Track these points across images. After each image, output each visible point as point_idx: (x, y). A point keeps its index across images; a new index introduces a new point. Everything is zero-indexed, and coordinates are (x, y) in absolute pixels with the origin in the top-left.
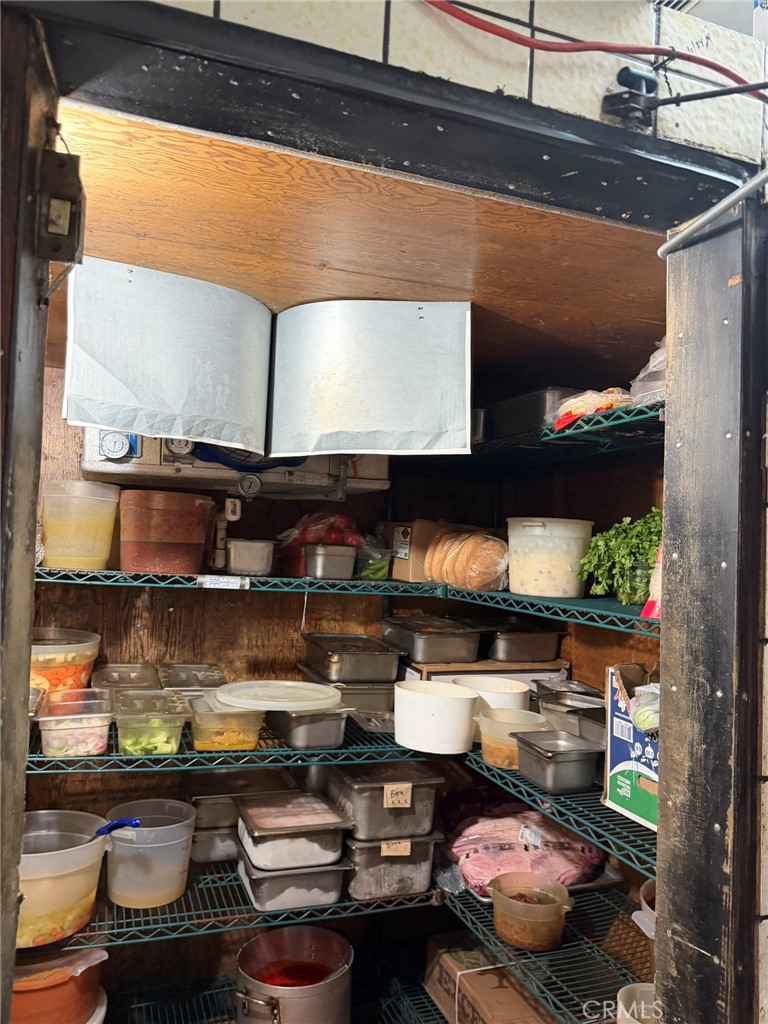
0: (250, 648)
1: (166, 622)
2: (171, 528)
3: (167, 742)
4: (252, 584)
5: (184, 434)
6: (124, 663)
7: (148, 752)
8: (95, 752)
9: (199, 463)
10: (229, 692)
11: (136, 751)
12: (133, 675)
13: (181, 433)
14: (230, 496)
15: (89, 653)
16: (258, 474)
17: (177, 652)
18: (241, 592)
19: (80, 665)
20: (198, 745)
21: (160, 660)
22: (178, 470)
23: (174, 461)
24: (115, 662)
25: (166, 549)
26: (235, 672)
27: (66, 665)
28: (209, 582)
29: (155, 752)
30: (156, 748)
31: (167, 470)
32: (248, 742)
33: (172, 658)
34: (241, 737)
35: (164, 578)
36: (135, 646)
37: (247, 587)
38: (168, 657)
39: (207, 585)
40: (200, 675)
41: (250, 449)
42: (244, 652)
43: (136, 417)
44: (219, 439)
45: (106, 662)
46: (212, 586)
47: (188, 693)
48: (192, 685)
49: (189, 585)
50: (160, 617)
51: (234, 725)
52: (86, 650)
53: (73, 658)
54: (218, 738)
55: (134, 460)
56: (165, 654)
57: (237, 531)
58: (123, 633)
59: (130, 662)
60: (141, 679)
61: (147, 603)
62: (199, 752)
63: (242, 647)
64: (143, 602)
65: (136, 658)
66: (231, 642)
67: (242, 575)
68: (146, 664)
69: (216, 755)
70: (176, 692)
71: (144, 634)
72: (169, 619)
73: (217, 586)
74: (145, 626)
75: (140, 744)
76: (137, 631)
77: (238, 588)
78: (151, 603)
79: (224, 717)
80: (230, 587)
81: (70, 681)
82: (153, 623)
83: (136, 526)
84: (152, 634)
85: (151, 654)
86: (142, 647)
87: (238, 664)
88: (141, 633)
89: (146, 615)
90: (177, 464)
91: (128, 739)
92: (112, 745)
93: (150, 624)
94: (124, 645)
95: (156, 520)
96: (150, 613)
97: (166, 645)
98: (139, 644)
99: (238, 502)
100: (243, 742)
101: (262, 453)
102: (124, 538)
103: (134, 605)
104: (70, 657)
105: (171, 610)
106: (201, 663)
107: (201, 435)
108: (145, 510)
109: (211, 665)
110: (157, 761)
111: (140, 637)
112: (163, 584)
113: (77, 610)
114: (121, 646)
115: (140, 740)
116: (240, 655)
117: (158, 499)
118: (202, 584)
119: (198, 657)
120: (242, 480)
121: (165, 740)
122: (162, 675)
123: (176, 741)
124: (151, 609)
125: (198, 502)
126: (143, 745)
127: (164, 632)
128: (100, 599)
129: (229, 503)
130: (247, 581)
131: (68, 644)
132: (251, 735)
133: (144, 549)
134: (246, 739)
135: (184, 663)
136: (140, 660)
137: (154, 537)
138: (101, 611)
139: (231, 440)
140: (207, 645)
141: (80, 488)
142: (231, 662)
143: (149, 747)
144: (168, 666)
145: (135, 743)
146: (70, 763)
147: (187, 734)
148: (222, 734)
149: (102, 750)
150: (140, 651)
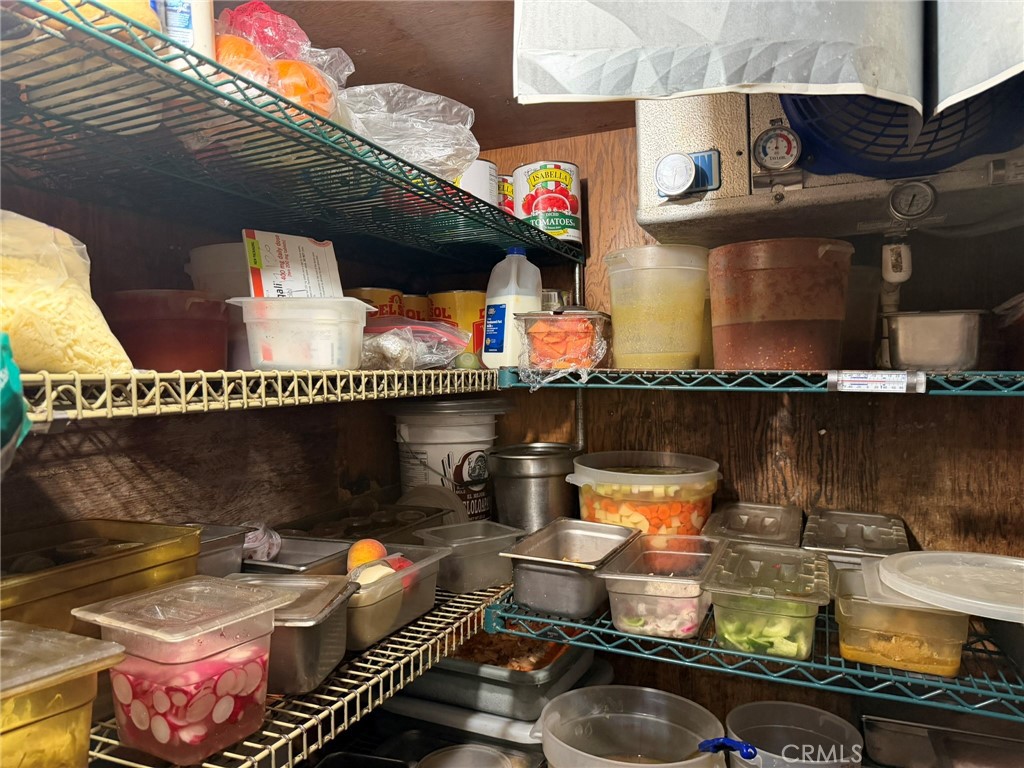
0: (956, 493)
1: (817, 450)
2: (779, 297)
3: (791, 638)
4: (930, 384)
5: (730, 82)
6: (761, 502)
7: (760, 648)
8: (681, 634)
10: (902, 569)
11: (741, 643)
12: (769, 521)
13: (723, 79)
14: (890, 241)
15: (699, 487)
16: (928, 178)
17: (836, 494)
18: (909, 398)
19: (688, 502)
20: (848, 650)
21: (813, 502)
22: (780, 198)
23: (771, 184)
24: (749, 500)
25: (779, 330)
26: (933, 530)
27: (666, 500)
28: (849, 381)
29: (769, 651)
30: (772, 644)
31: (762, 200)
32: (939, 662)
33: (829, 500)
34: (926, 651)
35: (772, 378)
36: (775, 481)
37: (922, 389)
38: (823, 499)
39: (846, 387)
40: (868, 530)
41: (881, 94)
42: (946, 501)
45: (738, 500)
46: (855, 389)
47: (841, 557)
48: (847, 546)
49: (814, 388)
50: (806, 442)
51: (911, 628)
52: (698, 483)
53: (676, 492)
54: (881, 645)
55: (709, 195)
56: (818, 495)
58: (757, 463)
59: (769, 503)
60: (778, 528)
61: (787, 421)
62: (851, 664)
63: (942, 492)
64: (782, 421)
65: (777, 497)
66: (924, 483)
67: (913, 369)
68: (791, 507)
69: (875, 674)
70: (819, 554)
71: (786, 465)
72: (821, 445)
73: (863, 389)
74: (786, 455)
75: (750, 632)
76: (776, 461)
77: (904, 391)
78: (793, 423)
79: (894, 612)
80: (889, 389)
81: (676, 523)
82: (798, 449)
83: (727, 299)
84: (797, 466)
85: (799, 493)
86: (784, 483)
87: (937, 519)
88: (782, 463)
89: (786, 438)
90: (778, 189)
91: (731, 622)
92: (706, 628)
93: (793, 452)
94: (760, 478)
95: (759, 286)
96: (792, 437)
97: (819, 482)
98: (780, 478)
99: (904, 250)
100: (930, 660)
102: (717, 321)
103: (769, 426)
104: (672, 490)
105: (823, 432)
106: (873, 512)
108: (739, 274)
109: (889, 517)
110: (774, 667)
111: (780, 470)
112: (770, 388)
113: (695, 430)
114: (756, 480)
115: (749, 626)
116: (940, 504)
117: (760, 254)
118: (835, 385)
119: (869, 502)
120: (895, 194)
121: (786, 633)
122: (806, 527)
123: (806, 637)
124: (793, 430)
125: (822, 251)
126: (751, 636)
127: (815, 464)
128: (723, 416)
129: (888, 254)
130: (921, 378)
131: (683, 473)
132: (947, 650)
133: (743, 334)
134: (936, 656)
135: (848, 509)
136: (784, 501)
137: (756, 315)
138: (725, 433)
140: (882, 485)
141: (651, 256)
142: (925, 515)
143: (761, 641)
144: (822, 513)
145: (741, 631)
146: (647, 645)
147: (826, 629)
148: (888, 639)
149: (691, 633)
150: (782, 488)
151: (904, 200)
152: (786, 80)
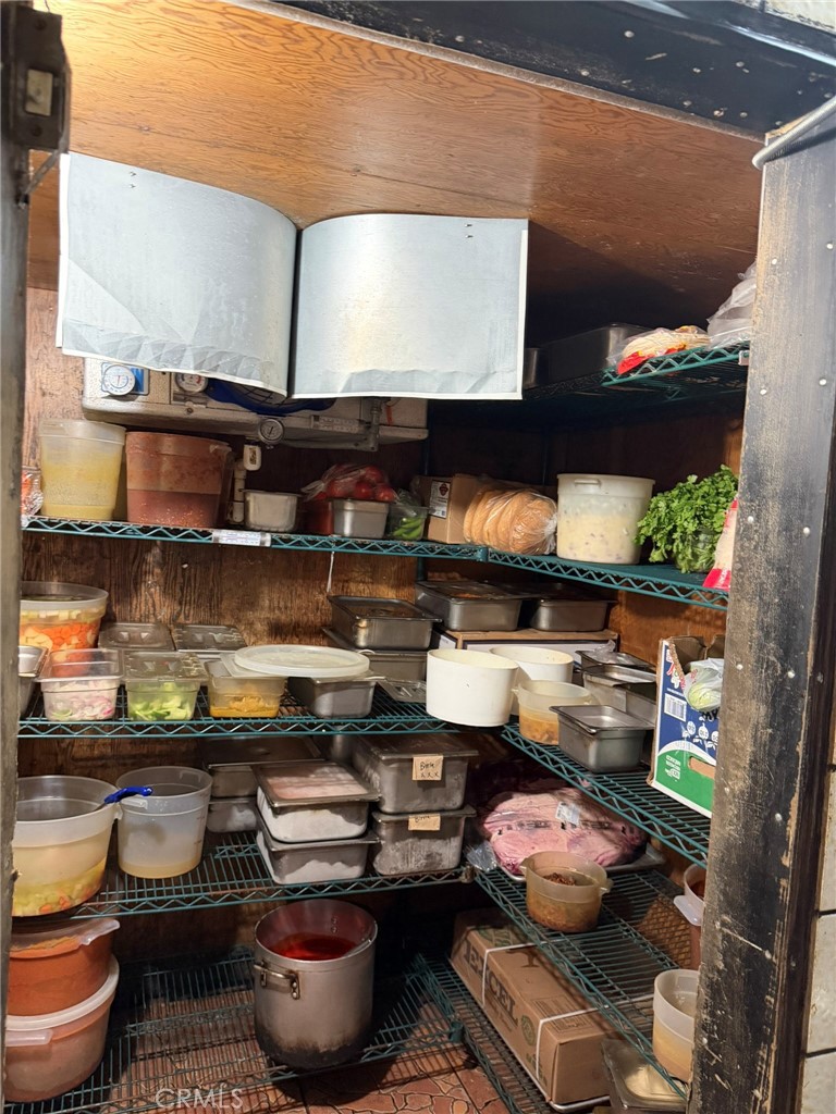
0: (271, 609)
1: (180, 580)
2: (182, 476)
3: (181, 707)
4: (273, 541)
5: (196, 369)
6: (134, 621)
7: (160, 717)
8: (103, 717)
9: (213, 403)
10: (248, 656)
11: (146, 716)
12: (144, 635)
13: (192, 366)
14: (249, 443)
15: (95, 610)
16: (280, 418)
17: (192, 612)
18: (261, 549)
19: (85, 623)
20: (215, 711)
21: (174, 620)
22: (190, 411)
23: (185, 400)
24: (125, 620)
25: (178, 499)
26: (255, 635)
27: (70, 623)
28: (225, 537)
29: (167, 718)
30: (168, 713)
31: (177, 411)
32: (268, 709)
33: (187, 617)
34: (261, 703)
35: (176, 532)
36: (146, 604)
37: (268, 544)
38: (182, 616)
39: (223, 541)
40: (218, 637)
41: (270, 388)
42: (265, 614)
43: (140, 346)
44: (235, 375)
45: (115, 621)
46: (229, 542)
47: (204, 656)
48: (209, 648)
49: (204, 540)
50: (173, 574)
51: (253, 690)
52: (93, 607)
53: (78, 615)
54: (237, 704)
55: (140, 398)
56: (179, 614)
57: (257, 482)
58: (133, 591)
59: (140, 621)
60: (153, 639)
61: (158, 558)
62: (216, 719)
63: (262, 609)
64: (154, 556)
65: (147, 617)
66: (251, 603)
67: (263, 531)
68: (158, 623)
69: (234, 722)
70: (191, 655)
71: (156, 591)
72: (183, 576)
73: (234, 542)
74: (157, 583)
75: (152, 708)
76: (148, 588)
77: (258, 545)
78: (164, 558)
79: (242, 682)
80: (249, 543)
81: (75, 640)
82: (166, 579)
83: (144, 472)
84: (164, 592)
85: (164, 613)
86: (154, 606)
87: (259, 627)
88: (153, 590)
89: (157, 571)
90: (189, 404)
91: (137, 703)
92: (121, 709)
93: (162, 581)
94: (134, 602)
95: (166, 466)
96: (162, 569)
97: (180, 604)
98: (151, 601)
99: (257, 450)
100: (263, 709)
101: (285, 393)
102: (130, 486)
103: (144, 560)
104: (74, 614)
105: (185, 566)
106: (218, 624)
107: (215, 369)
108: (154, 455)
109: (229, 627)
110: (169, 728)
111: (151, 595)
112: (174, 538)
113: (82, 564)
114: (131, 604)
115: (151, 704)
116: (261, 616)
117: (168, 443)
118: (217, 539)
119: (215, 617)
120: (262, 424)
121: (179, 705)
122: (175, 636)
123: (191, 706)
124: (163, 564)
125: (212, 448)
126: (155, 710)
127: (178, 590)
128: (106, 552)
129: (248, 450)
130: (268, 537)
131: (73, 600)
132: (272, 702)
133: (154, 498)
134: (267, 705)
135: (200, 623)
136: (152, 620)
137: (164, 486)
138: (108, 566)
139: (249, 377)
140: (224, 605)
141: (81, 428)
142: (252, 624)
143: (162, 712)
144: (183, 626)
145: (146, 708)
146: (75, 728)
147: (203, 699)
148: (240, 700)
149: (110, 715)
150: (152, 609)
151: (266, 429)
152: (224, 372)
